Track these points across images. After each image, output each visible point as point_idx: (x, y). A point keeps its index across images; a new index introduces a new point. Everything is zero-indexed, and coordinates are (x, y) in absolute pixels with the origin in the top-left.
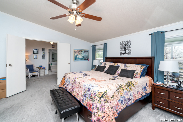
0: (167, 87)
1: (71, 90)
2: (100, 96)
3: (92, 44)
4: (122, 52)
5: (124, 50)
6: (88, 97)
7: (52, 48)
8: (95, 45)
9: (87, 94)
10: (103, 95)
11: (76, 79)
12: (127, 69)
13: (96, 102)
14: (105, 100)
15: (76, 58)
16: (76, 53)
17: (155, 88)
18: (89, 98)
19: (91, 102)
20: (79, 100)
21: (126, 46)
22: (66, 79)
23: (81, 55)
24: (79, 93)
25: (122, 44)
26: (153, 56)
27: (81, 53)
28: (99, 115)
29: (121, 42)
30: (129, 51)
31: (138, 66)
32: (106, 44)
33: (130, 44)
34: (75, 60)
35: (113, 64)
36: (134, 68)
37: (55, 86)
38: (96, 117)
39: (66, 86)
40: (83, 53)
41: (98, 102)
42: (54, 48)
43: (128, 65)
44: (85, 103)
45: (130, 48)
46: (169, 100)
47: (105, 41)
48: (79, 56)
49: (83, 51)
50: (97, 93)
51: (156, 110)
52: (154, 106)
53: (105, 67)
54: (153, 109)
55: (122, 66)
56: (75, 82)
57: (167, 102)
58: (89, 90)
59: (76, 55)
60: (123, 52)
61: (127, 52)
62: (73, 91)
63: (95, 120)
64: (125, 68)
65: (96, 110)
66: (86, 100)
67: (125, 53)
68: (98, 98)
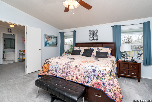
0: (127, 61)
1: (64, 75)
2: (110, 74)
3: (61, 31)
4: (90, 38)
5: (92, 37)
6: (94, 78)
7: (9, 32)
8: (64, 32)
9: (92, 75)
10: (111, 72)
11: (69, 64)
12: (100, 51)
13: (106, 79)
14: (113, 77)
15: (46, 44)
16: (46, 39)
17: (120, 63)
18: (96, 78)
19: (99, 81)
20: (80, 82)
21: (93, 34)
22: (50, 65)
23: (51, 41)
24: (77, 76)
25: (90, 32)
26: (115, 41)
27: (51, 39)
28: (115, 90)
29: (89, 31)
30: (97, 38)
31: (108, 48)
32: (76, 31)
33: (97, 33)
34: (45, 45)
35: (87, 48)
36: (106, 50)
37: (24, 75)
38: (112, 92)
39: (52, 72)
40: (52, 38)
41: (110, 80)
42: (11, 32)
43: (100, 48)
44: (90, 83)
45: (97, 36)
46: (129, 69)
47: (75, 29)
48: (49, 41)
49: (53, 37)
50: (105, 72)
51: (120, 78)
52: (119, 75)
53: (80, 51)
54: (119, 78)
55: (96, 49)
56: (68, 66)
57: (128, 71)
58: (94, 71)
59: (46, 40)
60: (92, 38)
61: (95, 38)
62: (67, 76)
63: (112, 96)
64: (99, 50)
65: (110, 87)
66: (91, 80)
67: (93, 39)
68: (109, 76)
